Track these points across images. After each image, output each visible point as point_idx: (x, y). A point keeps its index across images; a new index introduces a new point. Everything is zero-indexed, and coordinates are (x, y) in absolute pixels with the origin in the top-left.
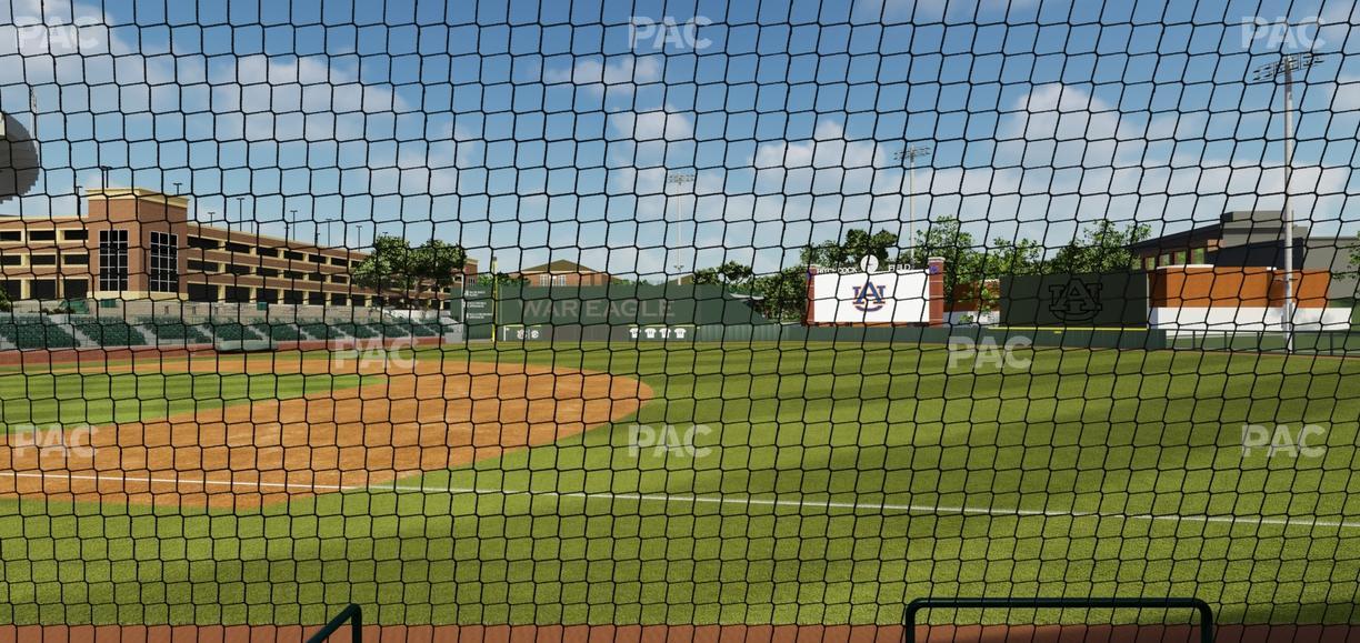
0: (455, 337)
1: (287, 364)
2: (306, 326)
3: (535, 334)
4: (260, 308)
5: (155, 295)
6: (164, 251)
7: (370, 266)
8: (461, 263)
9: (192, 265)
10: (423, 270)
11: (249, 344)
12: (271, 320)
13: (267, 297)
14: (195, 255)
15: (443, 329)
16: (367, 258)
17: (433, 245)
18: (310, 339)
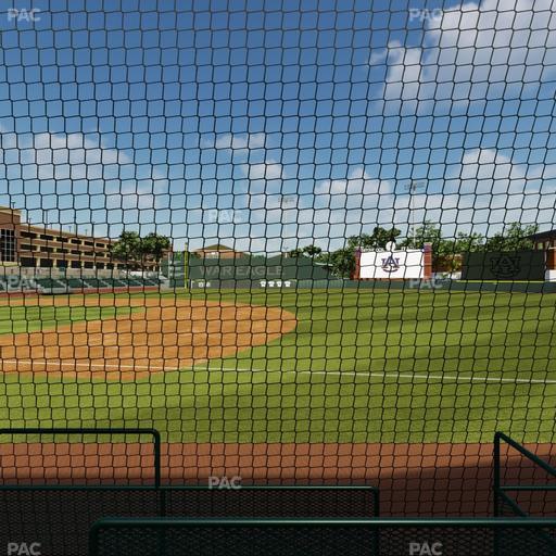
0: (166, 286)
1: (76, 301)
2: (87, 280)
3: (208, 284)
4: (61, 270)
5: (6, 263)
6: (8, 239)
7: (118, 247)
8: (167, 246)
9: (23, 247)
10: (146, 250)
11: (56, 290)
12: (69, 277)
13: (62, 264)
14: (26, 241)
15: (160, 282)
16: (116, 244)
17: (153, 236)
18: (90, 287)
